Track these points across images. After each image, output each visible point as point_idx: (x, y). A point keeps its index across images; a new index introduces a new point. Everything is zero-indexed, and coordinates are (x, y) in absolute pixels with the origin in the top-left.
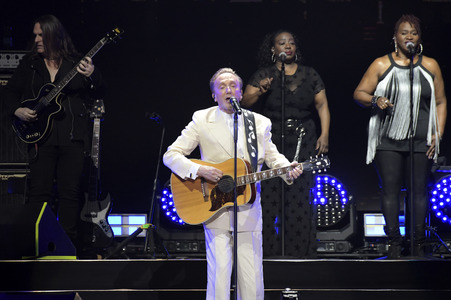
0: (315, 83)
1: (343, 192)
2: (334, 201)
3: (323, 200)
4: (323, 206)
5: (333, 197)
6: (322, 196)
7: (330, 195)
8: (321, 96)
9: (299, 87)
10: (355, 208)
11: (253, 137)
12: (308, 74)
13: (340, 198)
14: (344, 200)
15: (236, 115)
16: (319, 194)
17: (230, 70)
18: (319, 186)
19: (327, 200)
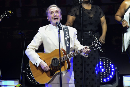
0: (100, 13)
1: (112, 66)
2: (108, 70)
3: (103, 70)
4: (103, 73)
5: (108, 68)
6: (103, 68)
7: (106, 67)
8: (103, 19)
9: (94, 15)
10: (118, 73)
11: (68, 37)
12: (97, 9)
13: (111, 68)
14: (113, 69)
15: (59, 30)
16: (101, 67)
17: (55, 5)
18: (101, 63)
19: (105, 70)
